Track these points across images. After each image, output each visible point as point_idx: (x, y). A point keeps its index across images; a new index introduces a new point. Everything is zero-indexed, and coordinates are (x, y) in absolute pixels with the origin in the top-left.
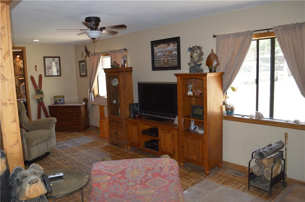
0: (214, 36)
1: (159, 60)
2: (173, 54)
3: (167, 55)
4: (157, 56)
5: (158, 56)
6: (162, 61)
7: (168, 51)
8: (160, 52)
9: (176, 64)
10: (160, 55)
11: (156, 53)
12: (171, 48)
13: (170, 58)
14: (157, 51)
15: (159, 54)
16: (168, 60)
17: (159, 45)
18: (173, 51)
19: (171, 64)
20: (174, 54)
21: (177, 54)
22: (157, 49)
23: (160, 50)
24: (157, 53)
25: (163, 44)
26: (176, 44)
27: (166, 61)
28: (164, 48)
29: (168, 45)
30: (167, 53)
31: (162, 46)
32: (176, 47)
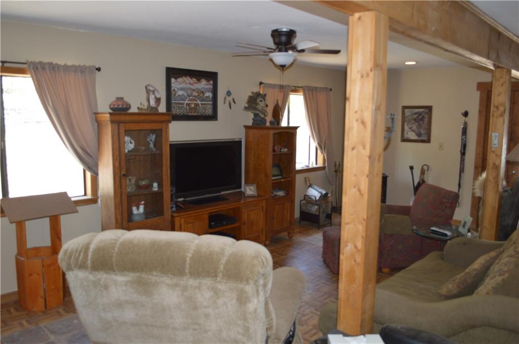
0: (261, 83)
1: (181, 104)
2: (205, 95)
3: (194, 96)
4: (177, 95)
5: (179, 96)
6: (186, 106)
7: (198, 91)
8: (182, 89)
9: (209, 111)
10: (183, 95)
11: (174, 90)
12: (202, 86)
13: (199, 102)
14: (178, 87)
15: (180, 93)
16: (197, 105)
17: (182, 77)
18: (206, 92)
19: (201, 111)
20: (207, 97)
21: (212, 97)
22: (177, 83)
23: (183, 85)
24: (176, 89)
25: (188, 78)
26: (211, 82)
27: (193, 106)
28: (190, 84)
29: (199, 80)
30: (195, 94)
31: (188, 80)
32: (211, 87)
